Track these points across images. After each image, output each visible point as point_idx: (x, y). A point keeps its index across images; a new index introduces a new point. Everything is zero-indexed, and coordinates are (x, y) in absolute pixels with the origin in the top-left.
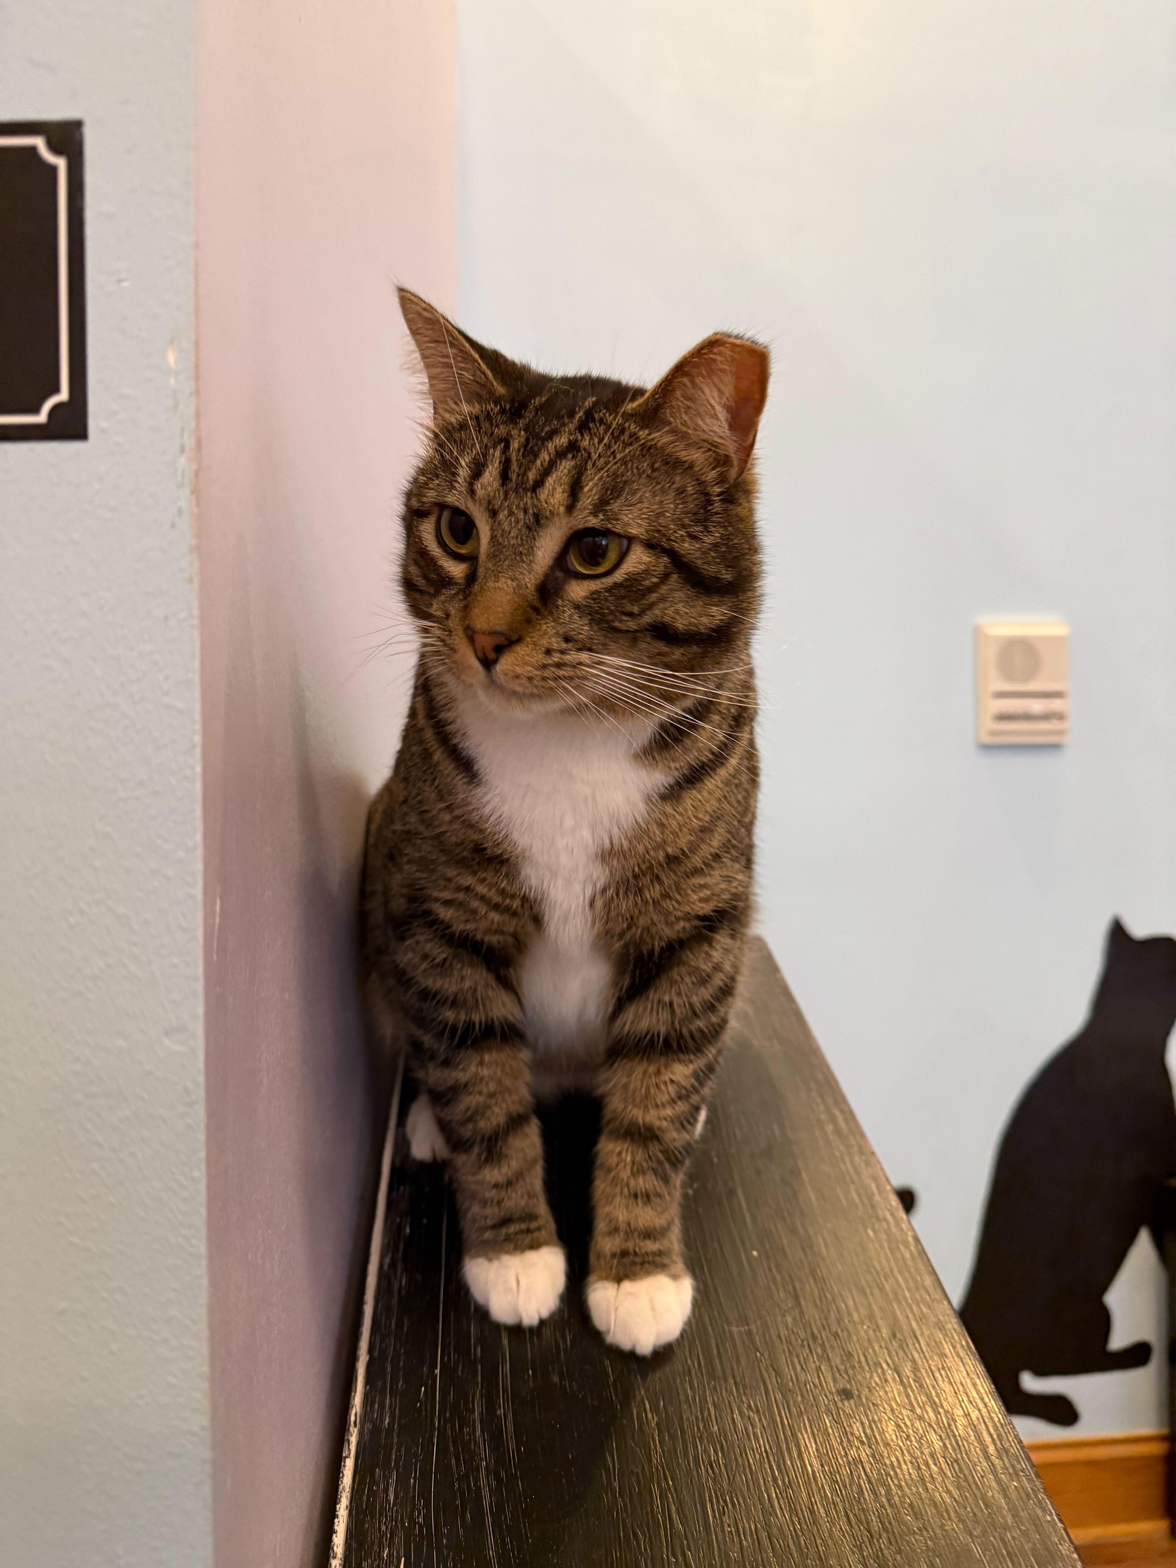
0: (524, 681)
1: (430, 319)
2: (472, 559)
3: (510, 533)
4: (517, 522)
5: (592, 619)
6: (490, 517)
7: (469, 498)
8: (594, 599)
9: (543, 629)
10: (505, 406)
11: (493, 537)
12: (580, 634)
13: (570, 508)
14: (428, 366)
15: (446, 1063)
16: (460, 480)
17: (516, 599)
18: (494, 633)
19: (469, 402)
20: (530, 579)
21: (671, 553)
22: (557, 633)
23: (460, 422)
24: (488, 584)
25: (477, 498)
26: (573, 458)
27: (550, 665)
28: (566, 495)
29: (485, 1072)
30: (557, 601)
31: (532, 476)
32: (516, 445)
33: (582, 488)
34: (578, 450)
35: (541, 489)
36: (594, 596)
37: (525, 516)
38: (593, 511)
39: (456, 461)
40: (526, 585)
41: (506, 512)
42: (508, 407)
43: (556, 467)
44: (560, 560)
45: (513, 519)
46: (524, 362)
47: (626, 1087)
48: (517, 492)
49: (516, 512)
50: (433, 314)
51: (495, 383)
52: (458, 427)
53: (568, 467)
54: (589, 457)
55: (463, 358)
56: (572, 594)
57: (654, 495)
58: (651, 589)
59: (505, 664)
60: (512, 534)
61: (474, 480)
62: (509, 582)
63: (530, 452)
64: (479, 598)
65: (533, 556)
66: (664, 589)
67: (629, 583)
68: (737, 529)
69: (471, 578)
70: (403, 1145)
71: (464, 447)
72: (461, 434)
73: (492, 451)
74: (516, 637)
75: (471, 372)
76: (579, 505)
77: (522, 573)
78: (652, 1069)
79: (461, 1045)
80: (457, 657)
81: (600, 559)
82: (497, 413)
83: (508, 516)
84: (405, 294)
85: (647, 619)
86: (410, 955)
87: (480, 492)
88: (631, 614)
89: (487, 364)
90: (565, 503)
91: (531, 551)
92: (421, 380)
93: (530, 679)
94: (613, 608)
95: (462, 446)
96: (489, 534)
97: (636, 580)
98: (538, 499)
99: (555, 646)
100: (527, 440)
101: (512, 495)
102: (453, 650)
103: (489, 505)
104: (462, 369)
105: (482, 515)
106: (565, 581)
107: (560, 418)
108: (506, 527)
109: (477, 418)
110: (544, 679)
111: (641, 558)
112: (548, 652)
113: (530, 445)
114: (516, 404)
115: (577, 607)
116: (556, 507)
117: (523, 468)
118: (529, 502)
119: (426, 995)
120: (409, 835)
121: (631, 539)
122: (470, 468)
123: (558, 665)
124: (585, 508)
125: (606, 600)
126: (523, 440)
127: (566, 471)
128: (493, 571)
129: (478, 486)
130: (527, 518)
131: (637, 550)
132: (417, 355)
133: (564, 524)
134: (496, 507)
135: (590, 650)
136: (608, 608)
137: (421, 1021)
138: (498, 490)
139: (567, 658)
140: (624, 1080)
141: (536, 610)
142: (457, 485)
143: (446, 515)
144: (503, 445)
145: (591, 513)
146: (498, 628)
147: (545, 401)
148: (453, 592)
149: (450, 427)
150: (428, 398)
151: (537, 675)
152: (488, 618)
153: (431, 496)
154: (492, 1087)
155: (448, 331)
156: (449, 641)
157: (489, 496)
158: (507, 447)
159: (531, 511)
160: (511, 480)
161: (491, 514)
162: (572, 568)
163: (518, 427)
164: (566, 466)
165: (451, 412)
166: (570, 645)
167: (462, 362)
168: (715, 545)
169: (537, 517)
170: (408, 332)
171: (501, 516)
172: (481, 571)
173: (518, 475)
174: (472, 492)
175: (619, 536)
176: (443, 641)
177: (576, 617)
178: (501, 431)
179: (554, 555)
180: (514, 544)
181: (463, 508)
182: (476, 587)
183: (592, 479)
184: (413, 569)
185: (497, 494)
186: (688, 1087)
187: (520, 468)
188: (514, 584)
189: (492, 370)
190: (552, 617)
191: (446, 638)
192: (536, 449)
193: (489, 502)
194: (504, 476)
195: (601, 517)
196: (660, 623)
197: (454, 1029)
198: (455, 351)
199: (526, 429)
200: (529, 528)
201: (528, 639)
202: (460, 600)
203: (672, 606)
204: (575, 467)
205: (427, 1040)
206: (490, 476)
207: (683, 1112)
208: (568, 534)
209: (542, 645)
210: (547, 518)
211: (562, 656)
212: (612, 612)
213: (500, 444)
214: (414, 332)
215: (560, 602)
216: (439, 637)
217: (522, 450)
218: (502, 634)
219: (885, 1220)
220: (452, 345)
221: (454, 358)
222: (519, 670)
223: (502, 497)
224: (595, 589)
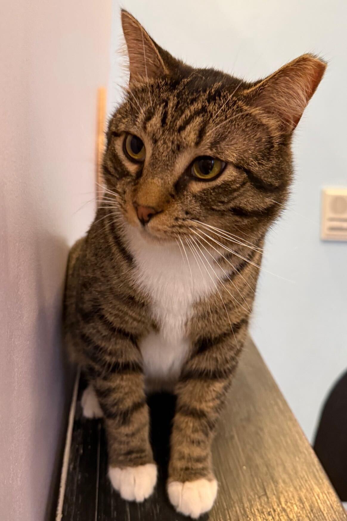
0: (162, 232)
1: (136, 28)
2: (140, 163)
3: (163, 153)
4: (168, 148)
5: (202, 204)
6: (153, 142)
7: (143, 131)
8: (204, 193)
9: (175, 207)
10: (168, 81)
11: (153, 154)
12: (194, 210)
13: (197, 144)
14: (130, 52)
15: (105, 379)
16: (139, 121)
17: (162, 190)
18: (148, 207)
19: (149, 76)
20: (171, 179)
21: (248, 172)
22: (182, 209)
23: (142, 87)
24: (148, 180)
25: (147, 131)
26: (202, 116)
27: (177, 226)
28: (196, 136)
29: (124, 384)
30: (184, 192)
31: (179, 123)
32: (171, 105)
33: (205, 133)
34: (206, 112)
35: (183, 132)
36: (204, 191)
37: (172, 145)
38: (210, 147)
39: (138, 109)
40: (168, 182)
41: (162, 142)
42: (169, 82)
43: (193, 120)
44: (188, 170)
45: (165, 146)
46: (180, 59)
47: (191, 392)
48: (169, 131)
49: (167, 142)
50: (137, 25)
51: (164, 67)
52: (141, 90)
53: (199, 121)
54: (211, 116)
55: (150, 51)
56: (192, 189)
57: (245, 140)
58: (235, 190)
59: (153, 223)
60: (164, 154)
61: (147, 121)
62: (160, 180)
63: (179, 109)
64: (142, 187)
65: (174, 166)
66: (242, 190)
67: (224, 186)
68: (285, 160)
69: (139, 174)
70: (79, 410)
71: (143, 102)
72: (142, 94)
73: (158, 106)
74: (160, 210)
75: (153, 59)
76: (203, 143)
77: (167, 176)
78: (205, 385)
79: (113, 371)
80: (127, 215)
81: (209, 171)
82: (163, 85)
83: (163, 144)
84: (124, 13)
85: (231, 205)
86: (91, 330)
87: (149, 129)
88: (223, 202)
89: (162, 56)
90: (195, 141)
91: (173, 165)
92: (125, 59)
93: (165, 232)
94: (214, 199)
95: (143, 101)
96: (151, 152)
97: (228, 185)
98: (181, 137)
99: (181, 216)
100: (178, 103)
101: (167, 132)
102: (126, 211)
103: (153, 136)
104: (149, 57)
105: (149, 141)
106: (189, 182)
107: (198, 92)
108: (161, 150)
109: (152, 86)
110: (172, 232)
111: (232, 173)
112: (177, 219)
113: (180, 105)
114: (174, 81)
115: (194, 196)
116: (190, 142)
117: (174, 118)
118: (175, 138)
119: (97, 347)
120: (95, 280)
121: (227, 163)
122: (145, 114)
123: (181, 226)
124: (206, 145)
125: (211, 194)
126: (175, 102)
127: (198, 123)
128: (151, 173)
129: (148, 125)
130: (173, 146)
131: (230, 169)
132: (126, 46)
133: (193, 152)
134: (157, 138)
135: (198, 219)
136: (211, 198)
137: (94, 359)
138: (159, 129)
139: (186, 223)
140: (191, 389)
141: (173, 196)
142: (137, 123)
143: (129, 138)
144: (164, 104)
145: (209, 148)
146: (151, 205)
147: (190, 81)
148: (129, 180)
149: (137, 90)
150: (128, 71)
151: (169, 230)
152: (146, 198)
153: (122, 127)
154: (127, 390)
155: (144, 35)
156: (124, 206)
157: (154, 131)
158: (166, 105)
159: (176, 143)
160: (167, 124)
161: (154, 141)
162: (194, 175)
163: (173, 94)
164: (198, 120)
165: (139, 81)
166: (188, 216)
167: (149, 53)
168: (272, 168)
169: (179, 147)
170: (123, 33)
171: (159, 144)
172: (145, 172)
173: (171, 122)
174: (145, 128)
175: (222, 161)
176: (121, 205)
177: (193, 201)
178: (164, 96)
179: (185, 167)
180: (164, 160)
181: (139, 135)
182: (141, 180)
183: (212, 129)
184: (109, 163)
185: (159, 131)
186: (221, 393)
187: (172, 118)
188: (162, 181)
189: (164, 60)
190: (181, 201)
191: (123, 204)
192: (183, 108)
193: (154, 135)
194: (164, 121)
195: (214, 150)
196: (238, 207)
197: (109, 365)
198: (147, 47)
199: (178, 96)
200: (173, 152)
201: (167, 212)
202: (132, 185)
203: (245, 198)
204: (203, 121)
205: (97, 367)
206: (156, 120)
207: (218, 404)
208: (195, 157)
209: (174, 215)
210: (184, 147)
211: (184, 222)
212: (213, 201)
213: (163, 103)
214: (126, 34)
215: (185, 193)
216: (119, 202)
217: (175, 107)
218: (153, 208)
219: (304, 453)
220: (145, 44)
221: (145, 50)
222: (160, 227)
223: (161, 133)
224: (205, 187)
